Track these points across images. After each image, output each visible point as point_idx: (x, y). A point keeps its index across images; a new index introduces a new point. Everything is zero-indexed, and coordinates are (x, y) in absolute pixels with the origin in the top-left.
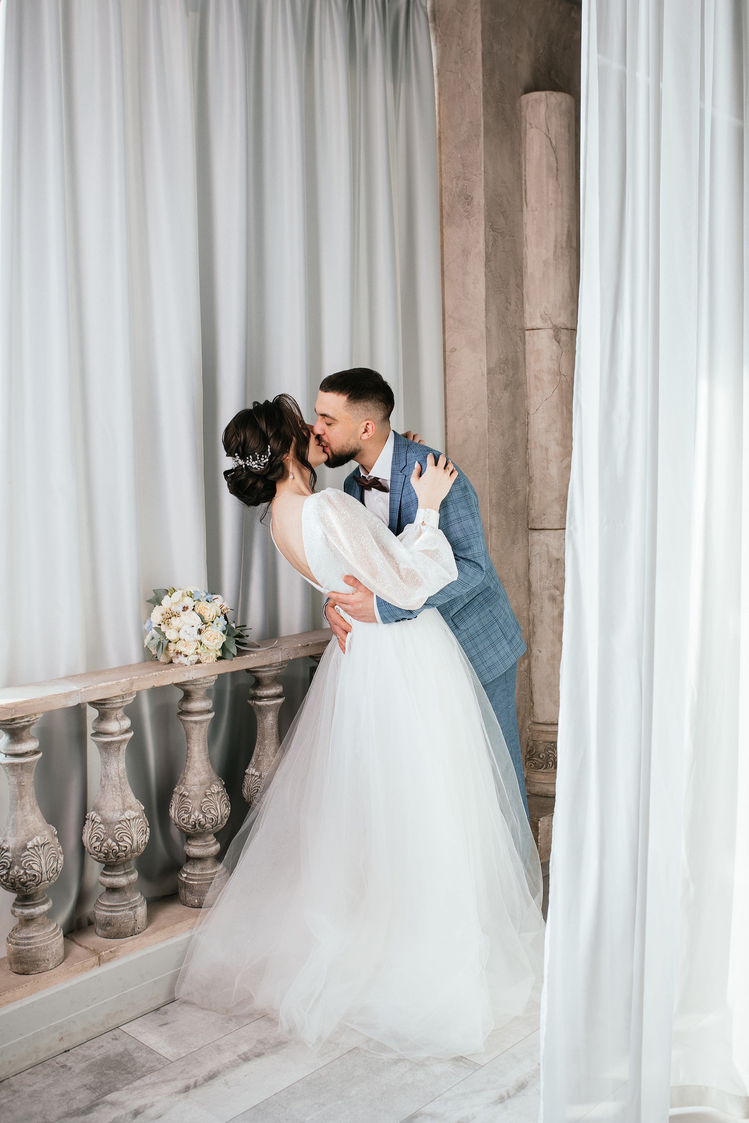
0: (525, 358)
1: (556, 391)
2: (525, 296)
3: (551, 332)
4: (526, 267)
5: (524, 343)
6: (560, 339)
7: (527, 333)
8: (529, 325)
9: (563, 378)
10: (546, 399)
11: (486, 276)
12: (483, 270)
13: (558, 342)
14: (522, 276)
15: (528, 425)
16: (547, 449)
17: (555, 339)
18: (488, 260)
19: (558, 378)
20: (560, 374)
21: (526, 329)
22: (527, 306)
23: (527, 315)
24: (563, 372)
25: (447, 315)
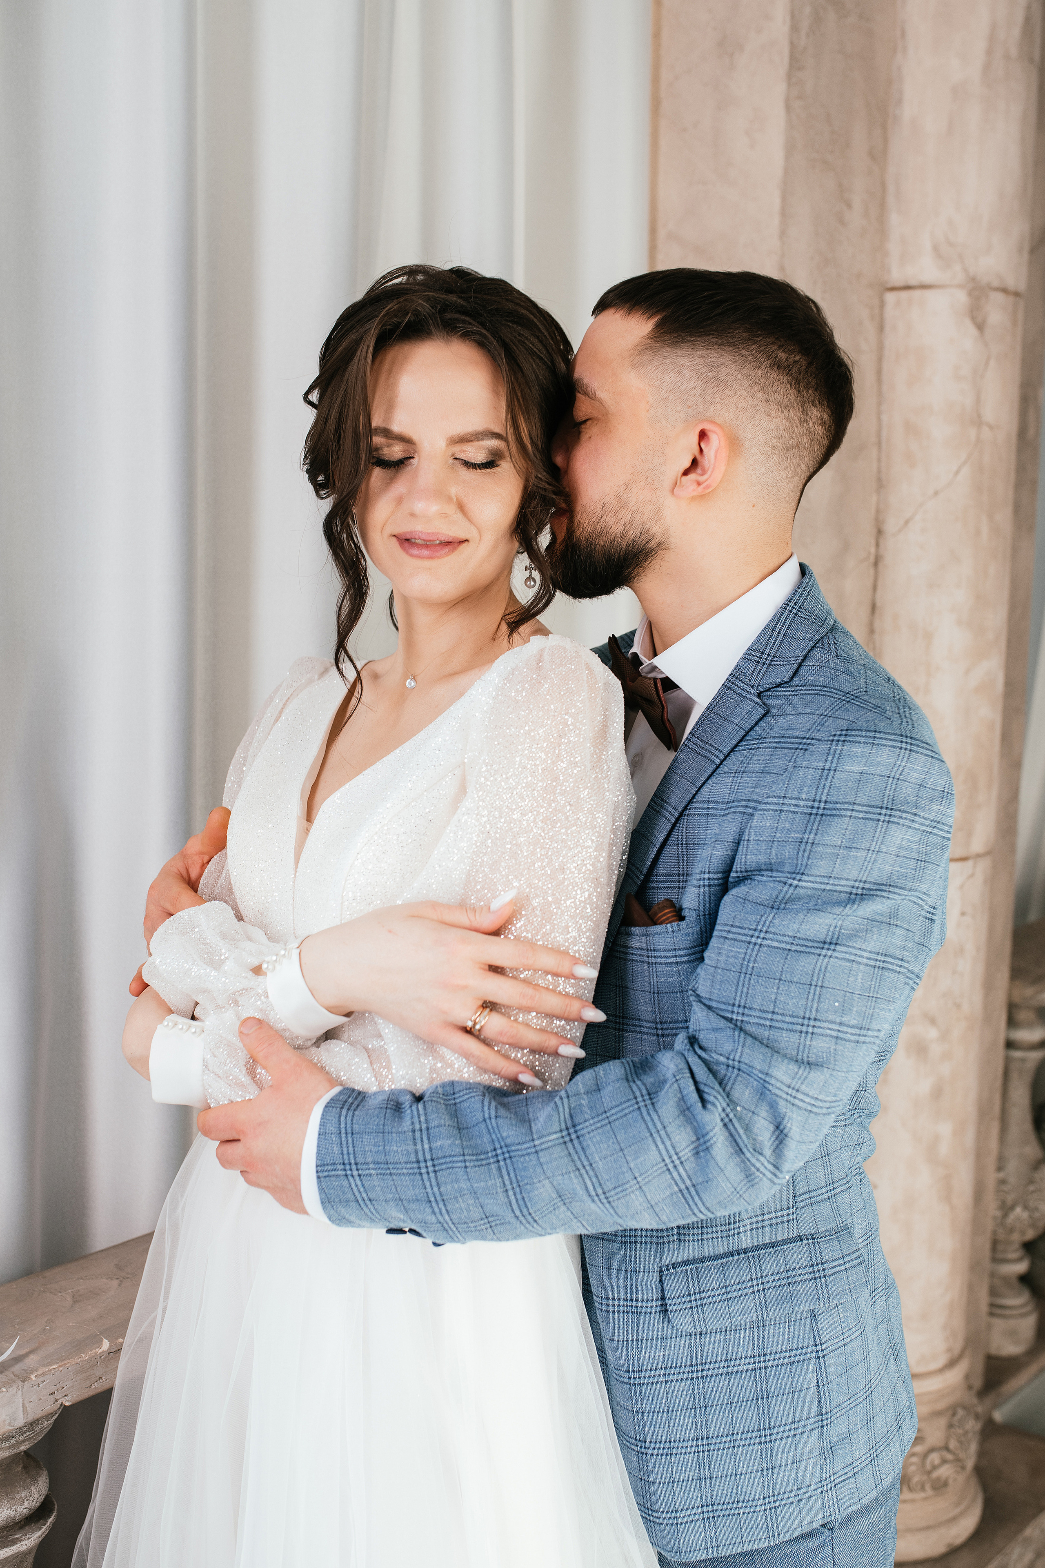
0: (879, 372)
1: (966, 471)
2: (891, 188)
3: (962, 297)
4: (899, 102)
5: (881, 328)
6: (984, 321)
7: (890, 297)
8: (896, 276)
9: (986, 433)
10: (936, 493)
11: (788, 108)
12: (780, 89)
13: (980, 327)
14: (884, 128)
15: (876, 564)
16: (928, 637)
17: (973, 319)
18: (795, 64)
19: (972, 433)
20: (978, 421)
21: (889, 285)
22: (894, 219)
23: (893, 247)
24: (989, 415)
25: (662, 234)
